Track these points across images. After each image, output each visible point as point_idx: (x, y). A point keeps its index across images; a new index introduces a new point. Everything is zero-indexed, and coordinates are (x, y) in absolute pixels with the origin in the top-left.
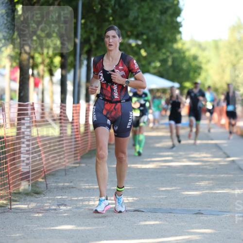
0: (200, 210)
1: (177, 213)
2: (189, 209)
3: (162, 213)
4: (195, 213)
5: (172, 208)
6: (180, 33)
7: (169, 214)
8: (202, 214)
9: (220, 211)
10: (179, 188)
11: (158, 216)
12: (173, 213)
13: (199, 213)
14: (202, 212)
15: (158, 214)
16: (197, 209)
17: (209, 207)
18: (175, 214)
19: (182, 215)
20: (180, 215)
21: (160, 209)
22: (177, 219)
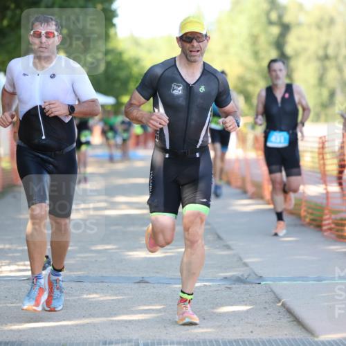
0: (143, 278)
1: (111, 282)
2: (128, 276)
3: (91, 282)
4: (138, 281)
5: (105, 275)
6: (114, 25)
7: (100, 284)
8: (147, 282)
9: (171, 279)
10: (114, 247)
11: (85, 286)
12: (106, 282)
13: (143, 281)
14: (147, 280)
15: (85, 284)
16: (141, 275)
17: (157, 273)
18: (107, 284)
19: (120, 285)
20: (116, 285)
21: (87, 277)
22: (112, 290)
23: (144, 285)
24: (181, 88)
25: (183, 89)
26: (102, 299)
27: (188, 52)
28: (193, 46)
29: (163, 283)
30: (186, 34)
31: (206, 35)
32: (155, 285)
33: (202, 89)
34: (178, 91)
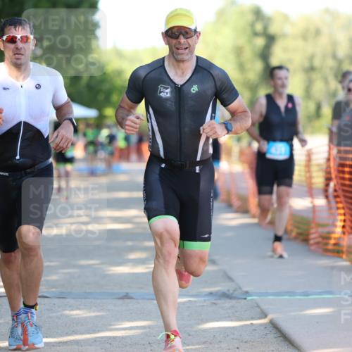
0: (127, 293)
1: (95, 298)
2: (111, 291)
3: (74, 298)
5: (88, 291)
7: (83, 300)
8: (131, 298)
11: (68, 302)
13: (127, 297)
14: (132, 295)
15: (68, 300)
16: (125, 291)
17: (142, 288)
18: (90, 300)
19: (103, 300)
20: (99, 301)
21: (70, 293)
22: (95, 306)
23: (129, 300)
24: (168, 90)
25: (171, 92)
26: (85, 315)
27: (174, 49)
28: (180, 43)
29: (149, 299)
30: (171, 29)
31: (195, 31)
32: (140, 301)
33: (195, 89)
34: (166, 93)
